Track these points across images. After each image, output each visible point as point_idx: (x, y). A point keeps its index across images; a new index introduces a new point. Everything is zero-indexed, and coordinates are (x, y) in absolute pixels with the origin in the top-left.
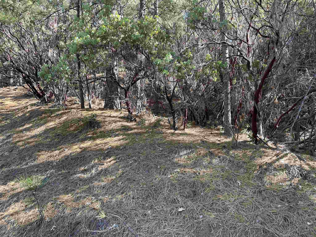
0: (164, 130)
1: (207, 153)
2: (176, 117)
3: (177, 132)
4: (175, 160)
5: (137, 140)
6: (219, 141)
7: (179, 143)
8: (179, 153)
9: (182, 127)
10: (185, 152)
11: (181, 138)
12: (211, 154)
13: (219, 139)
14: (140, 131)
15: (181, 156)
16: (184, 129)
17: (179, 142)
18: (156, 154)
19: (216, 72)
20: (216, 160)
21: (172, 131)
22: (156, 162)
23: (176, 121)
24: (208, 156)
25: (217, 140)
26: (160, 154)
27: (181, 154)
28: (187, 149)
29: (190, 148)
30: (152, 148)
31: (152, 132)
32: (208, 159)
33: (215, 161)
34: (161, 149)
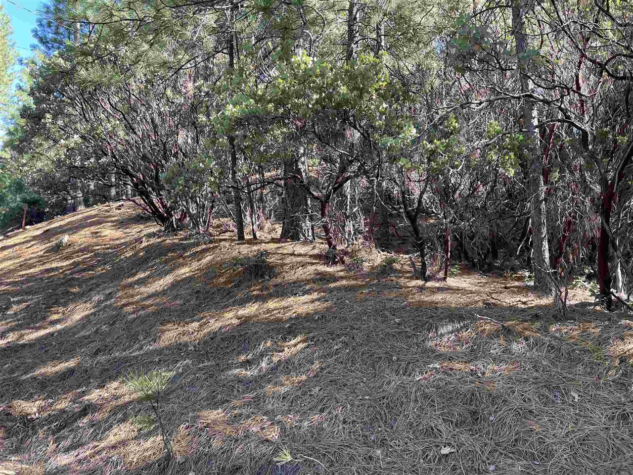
0: (402, 281)
1: (497, 331)
2: (426, 254)
3: (429, 284)
4: (430, 344)
5: (347, 301)
6: (524, 303)
7: (437, 308)
8: (436, 330)
9: (441, 275)
10: (450, 328)
11: (438, 297)
12: (508, 331)
13: (524, 300)
14: (353, 282)
15: (442, 335)
16: (445, 279)
17: (434, 306)
18: (388, 330)
19: (513, 157)
20: (520, 346)
21: (420, 282)
22: (389, 347)
23: (426, 262)
24: (502, 336)
25: (520, 301)
26: (397, 330)
27: (442, 330)
28: (453, 322)
29: (461, 318)
30: (380, 319)
31: (377, 285)
32: (502, 341)
33: (517, 347)
34: (397, 320)
